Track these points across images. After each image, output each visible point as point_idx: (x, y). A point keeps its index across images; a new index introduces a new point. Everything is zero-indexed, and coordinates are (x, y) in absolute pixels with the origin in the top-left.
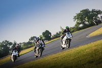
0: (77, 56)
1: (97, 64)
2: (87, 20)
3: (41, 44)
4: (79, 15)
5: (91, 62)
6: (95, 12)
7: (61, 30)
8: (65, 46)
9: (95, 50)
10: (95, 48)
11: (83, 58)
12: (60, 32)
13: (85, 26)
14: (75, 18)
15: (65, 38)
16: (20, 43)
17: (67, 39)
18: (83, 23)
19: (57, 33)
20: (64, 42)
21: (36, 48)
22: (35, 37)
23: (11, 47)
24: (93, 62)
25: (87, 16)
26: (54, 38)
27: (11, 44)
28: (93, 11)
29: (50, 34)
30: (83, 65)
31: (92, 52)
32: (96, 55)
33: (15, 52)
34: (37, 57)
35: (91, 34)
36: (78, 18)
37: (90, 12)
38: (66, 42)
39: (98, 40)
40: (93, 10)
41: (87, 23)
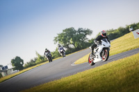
2: (71, 42)
4: (61, 35)
6: (82, 31)
7: (37, 56)
12: (36, 59)
14: (56, 40)
18: (67, 46)
19: (32, 61)
28: (80, 30)
29: (22, 61)
32: (83, 89)
36: (59, 40)
37: (76, 31)
39: (87, 69)
41: (72, 46)
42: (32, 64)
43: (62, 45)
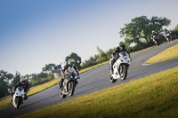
0: (125, 98)
1: (160, 112)
2: (143, 35)
3: (73, 74)
4: (129, 26)
5: (149, 108)
6: (157, 21)
7: (98, 53)
8: (118, 76)
9: (157, 88)
10: (156, 84)
11: (136, 101)
12: (97, 57)
13: (141, 47)
14: (122, 32)
15: (119, 62)
16: (27, 76)
17: (121, 64)
18: (137, 40)
19: (92, 58)
20: (116, 70)
21: (63, 80)
22: (53, 65)
23: (10, 81)
24: (153, 108)
25: (144, 27)
26: (85, 67)
27: (10, 76)
28: (154, 20)
29: (79, 59)
30: (136, 113)
31: (152, 90)
32: (158, 96)
33: (20, 90)
34: (65, 96)
35: (151, 59)
36: (127, 32)
37: (148, 21)
38: (119, 70)
39: (163, 70)
40: (153, 18)
41: (143, 40)
42: (92, 63)
43: (130, 38)
